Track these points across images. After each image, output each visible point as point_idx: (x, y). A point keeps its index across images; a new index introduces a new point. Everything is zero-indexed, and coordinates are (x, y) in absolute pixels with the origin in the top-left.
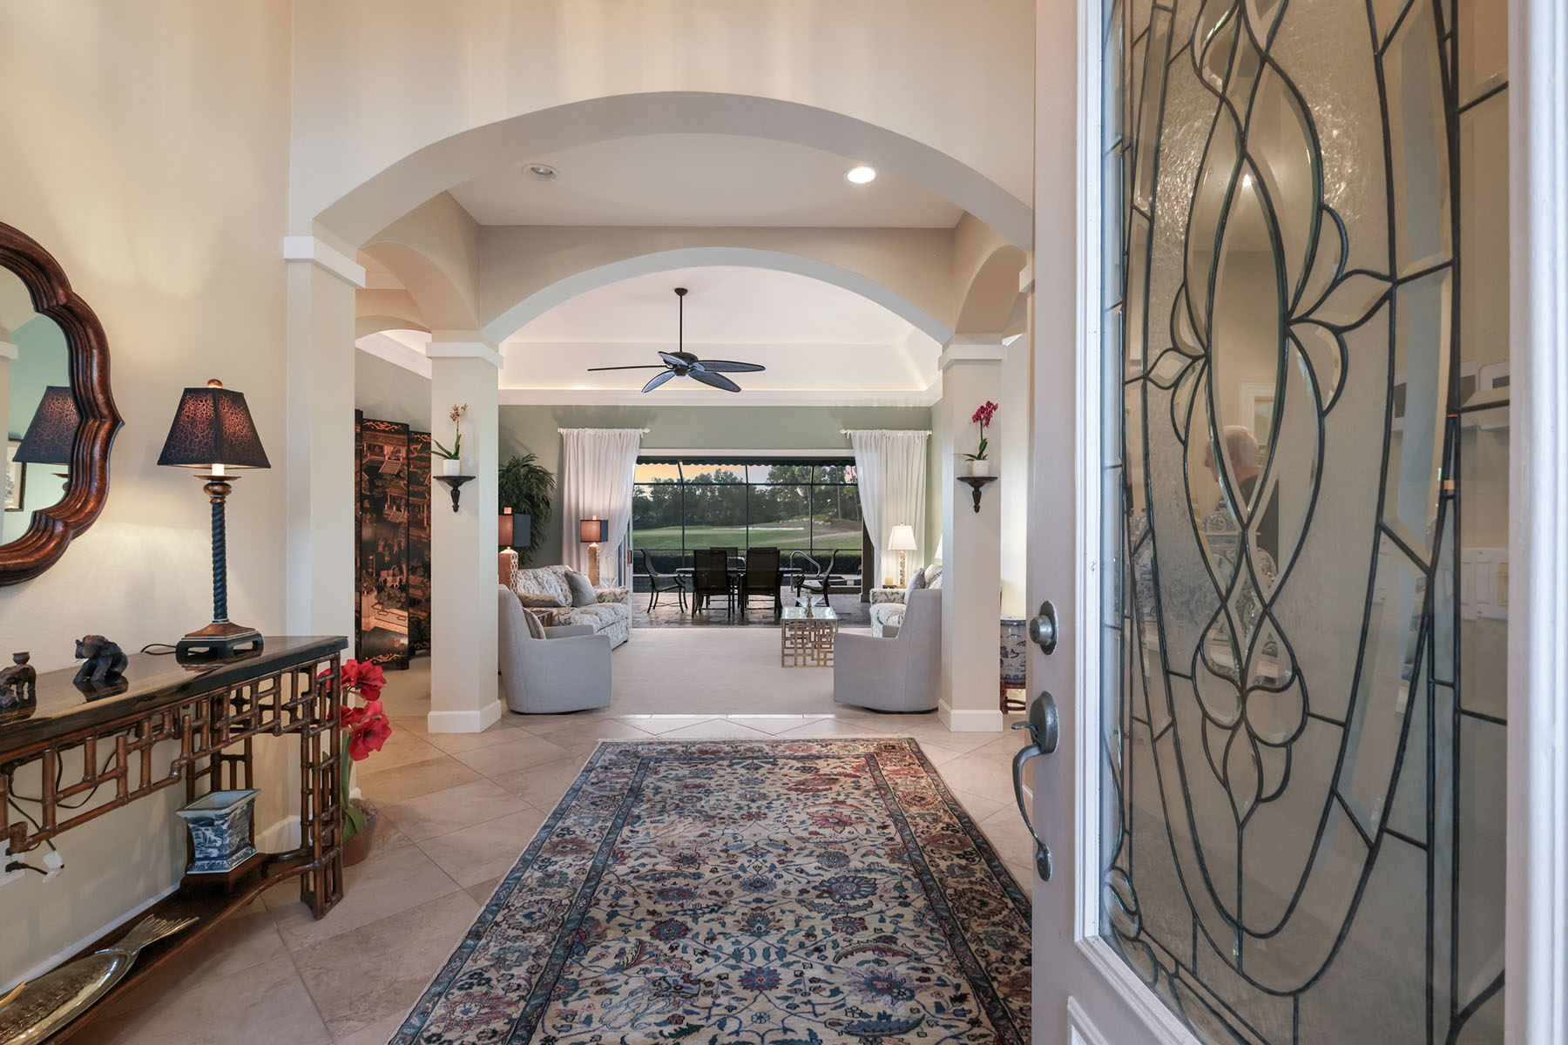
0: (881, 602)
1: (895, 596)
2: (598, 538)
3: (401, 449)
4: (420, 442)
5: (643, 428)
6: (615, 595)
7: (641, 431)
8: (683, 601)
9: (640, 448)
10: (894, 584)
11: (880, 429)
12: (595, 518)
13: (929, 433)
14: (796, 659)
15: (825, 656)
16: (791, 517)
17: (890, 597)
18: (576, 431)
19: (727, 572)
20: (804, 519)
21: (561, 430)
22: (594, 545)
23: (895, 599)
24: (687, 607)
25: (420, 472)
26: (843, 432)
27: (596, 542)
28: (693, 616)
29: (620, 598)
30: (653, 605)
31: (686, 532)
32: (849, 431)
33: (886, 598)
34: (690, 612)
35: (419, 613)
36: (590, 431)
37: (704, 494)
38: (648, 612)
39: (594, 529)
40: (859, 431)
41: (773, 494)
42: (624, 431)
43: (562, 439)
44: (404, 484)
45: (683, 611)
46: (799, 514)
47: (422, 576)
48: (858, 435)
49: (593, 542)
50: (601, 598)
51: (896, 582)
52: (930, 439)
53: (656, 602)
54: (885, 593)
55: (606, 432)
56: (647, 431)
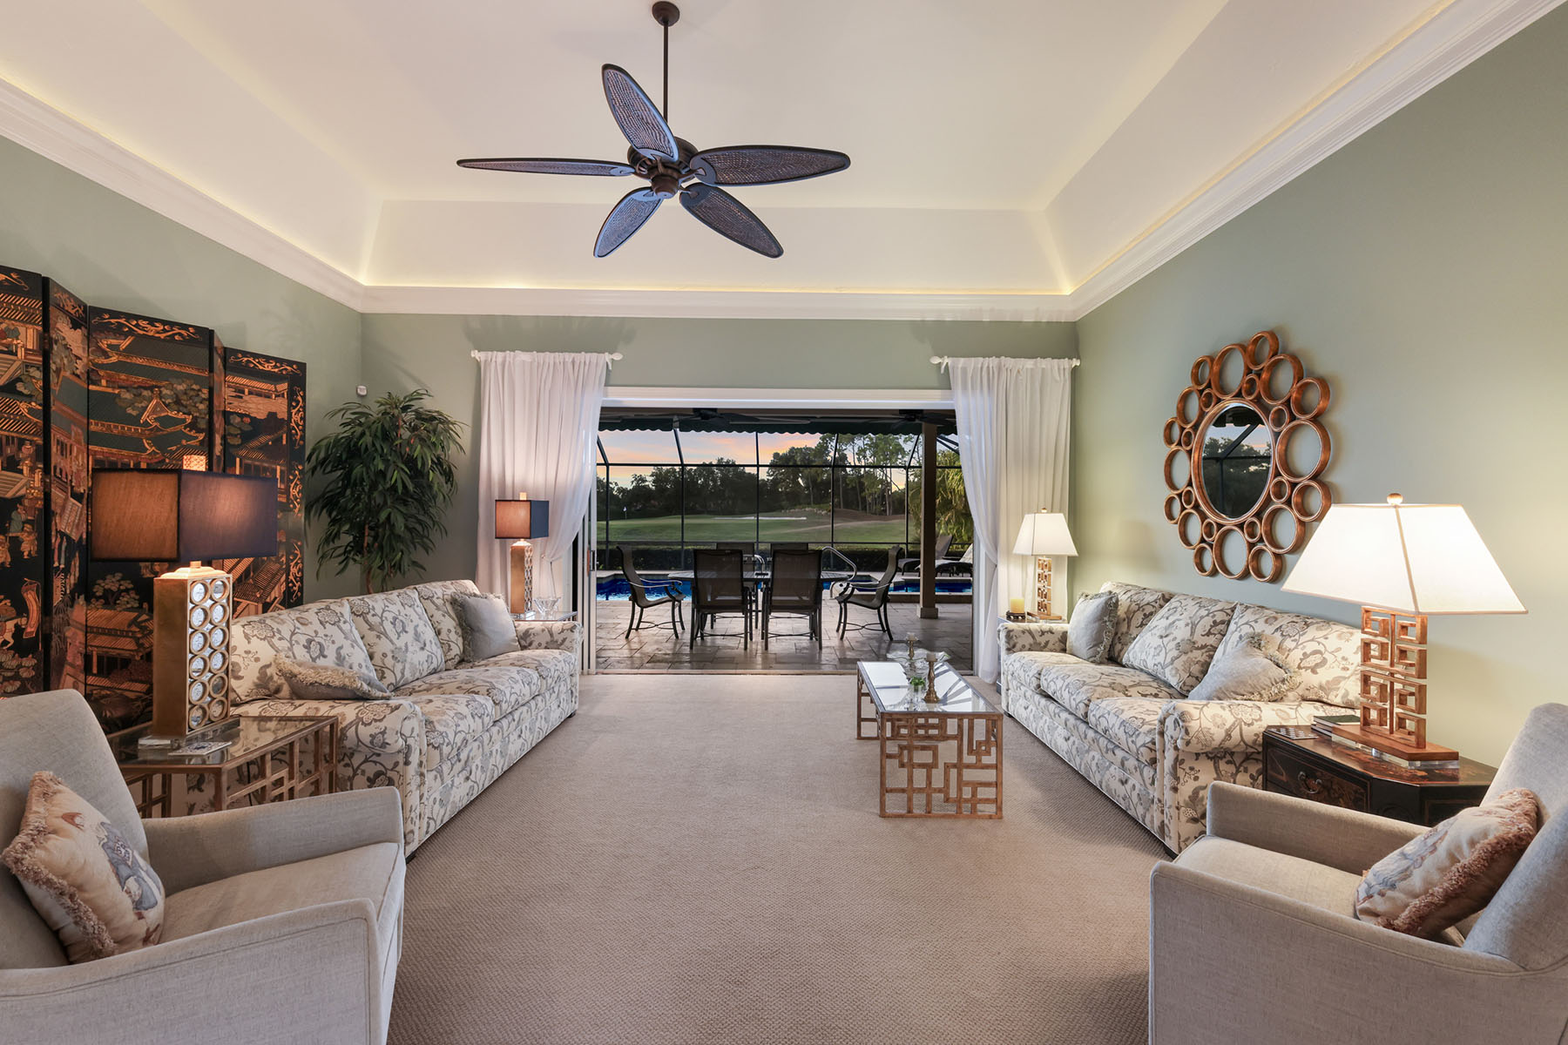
0: (1023, 648)
1: (1047, 637)
2: (526, 532)
3: (22, 329)
4: (126, 335)
5: (611, 353)
6: (551, 635)
7: (607, 357)
8: (677, 619)
9: (606, 385)
10: (1027, 610)
11: (998, 356)
12: (523, 497)
13: (1076, 362)
14: (910, 800)
15: (974, 794)
16: (793, 506)
17: (1039, 639)
18: (500, 355)
19: (743, 580)
20: (807, 509)
21: (476, 354)
22: (521, 543)
23: (1047, 643)
24: (683, 628)
25: (127, 396)
26: (936, 360)
27: (525, 538)
28: (691, 648)
29: (559, 638)
30: (634, 626)
31: (686, 521)
32: (946, 360)
33: (1031, 640)
34: (687, 637)
35: (124, 686)
36: (523, 357)
37: (706, 484)
38: (627, 637)
39: (519, 516)
40: (962, 360)
41: (775, 482)
42: (581, 357)
43: (479, 368)
44: (30, 411)
45: (677, 637)
46: (800, 504)
47: (132, 609)
48: (960, 366)
49: (519, 538)
50: (525, 640)
51: (1029, 606)
52: (1075, 372)
53: (640, 621)
54: (1030, 632)
55: (549, 357)
56: (617, 357)
